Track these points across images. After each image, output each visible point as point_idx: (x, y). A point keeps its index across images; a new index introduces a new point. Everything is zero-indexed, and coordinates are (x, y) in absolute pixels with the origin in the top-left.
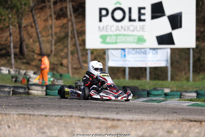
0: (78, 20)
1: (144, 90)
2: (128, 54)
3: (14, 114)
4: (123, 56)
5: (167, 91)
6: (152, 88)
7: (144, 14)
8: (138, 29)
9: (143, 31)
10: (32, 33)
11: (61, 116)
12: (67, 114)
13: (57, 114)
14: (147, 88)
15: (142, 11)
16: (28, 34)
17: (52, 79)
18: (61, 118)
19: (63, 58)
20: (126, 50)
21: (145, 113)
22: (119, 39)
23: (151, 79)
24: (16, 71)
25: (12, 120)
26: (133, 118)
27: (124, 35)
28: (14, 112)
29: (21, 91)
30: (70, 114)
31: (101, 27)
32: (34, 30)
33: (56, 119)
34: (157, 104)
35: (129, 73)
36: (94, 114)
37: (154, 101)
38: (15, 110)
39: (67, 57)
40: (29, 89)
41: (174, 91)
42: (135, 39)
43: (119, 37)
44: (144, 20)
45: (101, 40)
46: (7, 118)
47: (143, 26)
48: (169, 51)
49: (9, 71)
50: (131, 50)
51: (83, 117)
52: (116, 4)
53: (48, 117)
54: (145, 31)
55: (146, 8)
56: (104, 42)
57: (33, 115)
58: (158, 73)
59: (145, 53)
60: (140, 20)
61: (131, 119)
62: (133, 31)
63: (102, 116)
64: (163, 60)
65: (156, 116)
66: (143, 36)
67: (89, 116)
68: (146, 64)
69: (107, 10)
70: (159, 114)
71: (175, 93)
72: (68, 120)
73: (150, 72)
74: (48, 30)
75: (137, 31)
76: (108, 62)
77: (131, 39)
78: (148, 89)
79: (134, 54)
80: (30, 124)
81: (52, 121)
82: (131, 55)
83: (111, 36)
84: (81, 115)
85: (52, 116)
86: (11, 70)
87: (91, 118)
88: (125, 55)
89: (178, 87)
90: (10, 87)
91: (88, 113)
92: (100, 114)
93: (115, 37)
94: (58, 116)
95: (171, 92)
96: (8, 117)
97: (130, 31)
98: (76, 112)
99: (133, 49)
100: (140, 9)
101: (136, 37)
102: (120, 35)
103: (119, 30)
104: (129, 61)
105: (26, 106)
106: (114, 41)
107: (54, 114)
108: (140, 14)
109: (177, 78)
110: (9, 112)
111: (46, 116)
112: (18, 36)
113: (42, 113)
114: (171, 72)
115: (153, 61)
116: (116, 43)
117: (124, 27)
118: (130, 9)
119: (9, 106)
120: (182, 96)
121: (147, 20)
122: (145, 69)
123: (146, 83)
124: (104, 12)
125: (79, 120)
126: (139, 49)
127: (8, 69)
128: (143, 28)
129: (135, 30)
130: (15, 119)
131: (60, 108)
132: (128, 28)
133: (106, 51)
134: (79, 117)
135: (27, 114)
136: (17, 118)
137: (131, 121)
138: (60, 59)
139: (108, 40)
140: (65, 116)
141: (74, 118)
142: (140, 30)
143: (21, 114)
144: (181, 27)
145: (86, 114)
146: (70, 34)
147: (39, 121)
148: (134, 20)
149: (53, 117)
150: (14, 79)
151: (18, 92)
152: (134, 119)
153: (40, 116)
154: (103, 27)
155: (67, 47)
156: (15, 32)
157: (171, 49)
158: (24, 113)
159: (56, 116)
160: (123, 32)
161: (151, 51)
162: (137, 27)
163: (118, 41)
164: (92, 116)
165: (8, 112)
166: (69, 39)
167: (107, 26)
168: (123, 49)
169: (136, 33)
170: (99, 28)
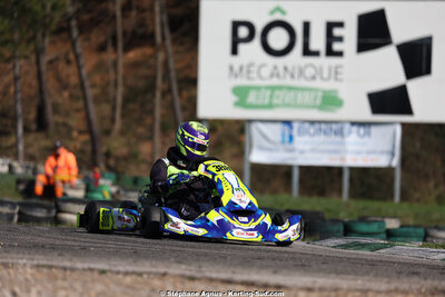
0: (181, 48)
1: (336, 221)
2: (299, 133)
3: (25, 265)
4: (287, 138)
5: (392, 224)
6: (355, 217)
7: (340, 39)
8: (325, 75)
9: (336, 79)
10: (68, 76)
11: (140, 274)
12: (154, 270)
13: (130, 268)
14: (344, 216)
15: (337, 32)
16: (59, 79)
17: (114, 189)
18: (139, 279)
19: (140, 139)
20: (296, 125)
21: (342, 273)
22: (278, 97)
23: (353, 195)
24: (28, 167)
25: (21, 278)
26: (315, 282)
27: (290, 88)
28: (24, 261)
29: (40, 213)
30: (162, 270)
31: (236, 68)
32: (72, 69)
33: (128, 280)
34: (369, 253)
35: (301, 181)
36: (218, 271)
37: (363, 246)
38: (28, 256)
39: (151, 138)
40: (59, 211)
41: (408, 226)
42: (315, 99)
43: (277, 93)
44: (340, 54)
45: (234, 99)
46: (9, 274)
47: (337, 67)
48: (398, 129)
49: (10, 167)
50: (307, 125)
51: (192, 279)
52: (272, 13)
53: (109, 274)
54: (341, 80)
55: (347, 25)
56: (241, 103)
57: (73, 270)
58: (369, 182)
59: (340, 133)
60: (330, 52)
61: (309, 285)
62: (314, 78)
63: (238, 277)
64: (382, 152)
65: (369, 281)
66: (336, 91)
67: (208, 274)
68: (343, 159)
69: (250, 26)
70: (376, 275)
71: (411, 230)
72: (157, 283)
73: (351, 180)
74: (107, 71)
75: (322, 78)
76: (250, 152)
77: (307, 98)
78: (347, 220)
79: (313, 135)
80: (65, 289)
81: (119, 283)
82: (306, 138)
83: (258, 88)
84: (188, 273)
85: (118, 273)
86: (15, 164)
87: (211, 280)
88: (291, 138)
89: (416, 216)
90: (13, 205)
91: (203, 269)
92: (234, 272)
93: (268, 93)
94: (133, 273)
95: (402, 226)
96: (11, 271)
97: (306, 78)
98: (175, 265)
99: (312, 122)
100: (330, 26)
101: (320, 94)
102: (280, 88)
103: (278, 75)
104: (302, 152)
105: (53, 248)
106: (267, 101)
107: (121, 269)
108: (331, 38)
109: (417, 195)
110: (15, 261)
111: (103, 272)
112: (35, 83)
113: (92, 266)
114: (402, 180)
115: (359, 153)
116: (270, 106)
117: (290, 68)
118: (307, 26)
119: (12, 246)
120: (429, 239)
121: (346, 54)
122: (340, 170)
123: (342, 204)
124: (243, 32)
125: (183, 283)
126: (326, 122)
127: (8, 161)
128: (336, 72)
129: (318, 77)
130: (29, 277)
131: (136, 255)
132: (301, 72)
133: (247, 124)
134: (183, 277)
135: (56, 267)
136: (32, 275)
137: (310, 290)
138: (133, 140)
139: (252, 98)
140: (149, 273)
141: (172, 280)
142: (329, 78)
143: (43, 266)
144: (428, 71)
145: (200, 271)
146: (159, 83)
147: (85, 282)
148: (316, 54)
149: (120, 276)
150: (22, 187)
151: (32, 216)
152: (317, 285)
153: (89, 273)
154: (241, 68)
155: (151, 112)
156: (27, 73)
157: (404, 125)
158: (50, 263)
159: (126, 274)
160: (288, 81)
161: (355, 129)
162: (321, 69)
163: (275, 101)
164: (214, 275)
165: (10, 261)
166: (158, 94)
167: (251, 65)
168: (288, 123)
169: (318, 84)
170: (231, 68)
